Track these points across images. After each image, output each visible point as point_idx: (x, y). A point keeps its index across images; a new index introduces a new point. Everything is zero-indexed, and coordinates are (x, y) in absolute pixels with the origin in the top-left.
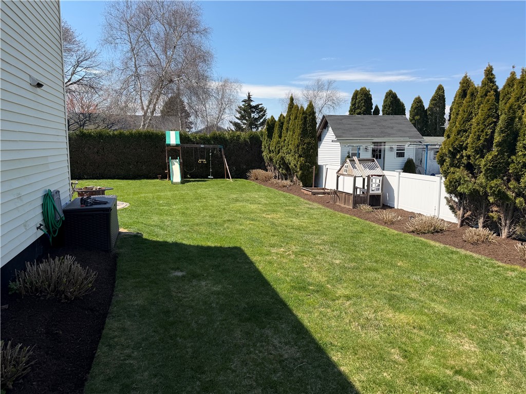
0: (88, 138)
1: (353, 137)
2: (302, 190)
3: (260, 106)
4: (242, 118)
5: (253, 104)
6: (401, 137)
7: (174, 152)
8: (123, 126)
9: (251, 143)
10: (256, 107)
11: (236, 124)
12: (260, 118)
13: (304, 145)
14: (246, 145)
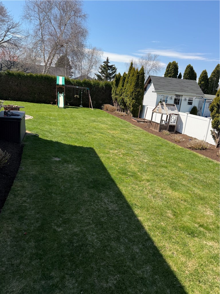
0: (12, 76)
1: (164, 90)
2: (132, 119)
3: (113, 66)
4: (103, 72)
5: (109, 64)
6: (192, 93)
7: (61, 89)
8: (33, 71)
9: (106, 88)
10: (111, 67)
11: (98, 76)
12: (113, 73)
13: (136, 92)
14: (103, 89)
